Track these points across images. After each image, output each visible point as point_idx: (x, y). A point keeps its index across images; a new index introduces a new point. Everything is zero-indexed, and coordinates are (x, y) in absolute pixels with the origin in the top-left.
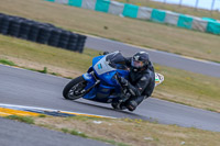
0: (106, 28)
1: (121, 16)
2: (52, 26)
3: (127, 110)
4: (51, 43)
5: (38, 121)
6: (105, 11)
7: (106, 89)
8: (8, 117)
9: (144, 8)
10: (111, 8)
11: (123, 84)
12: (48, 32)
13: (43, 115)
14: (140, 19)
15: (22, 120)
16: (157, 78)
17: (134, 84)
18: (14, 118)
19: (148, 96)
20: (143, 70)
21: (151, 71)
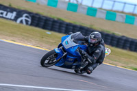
19: (100, 63)
20: (97, 45)
21: (102, 46)
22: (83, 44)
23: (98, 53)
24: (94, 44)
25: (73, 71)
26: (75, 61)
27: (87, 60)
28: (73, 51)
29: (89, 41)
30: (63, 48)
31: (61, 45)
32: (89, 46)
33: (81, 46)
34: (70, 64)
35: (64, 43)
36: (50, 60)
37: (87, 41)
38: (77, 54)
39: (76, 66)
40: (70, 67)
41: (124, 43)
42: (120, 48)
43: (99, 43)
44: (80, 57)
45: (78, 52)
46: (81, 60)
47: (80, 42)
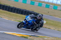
0: (48, 12)
1: (53, 9)
3: (36, 31)
5: (29, 38)
6: (48, 8)
7: (30, 25)
8: (21, 37)
9: (59, 7)
10: (50, 7)
11: (34, 24)
13: (31, 36)
14: (58, 10)
15: (25, 37)
16: (44, 22)
17: (38, 24)
18: (23, 37)
29: (37, 18)
32: (37, 20)
33: (34, 20)
34: (29, 27)
36: (21, 25)
38: (32, 23)
39: (32, 28)
40: (29, 28)
41: (14, 10)
42: (12, 12)
43: (41, 19)
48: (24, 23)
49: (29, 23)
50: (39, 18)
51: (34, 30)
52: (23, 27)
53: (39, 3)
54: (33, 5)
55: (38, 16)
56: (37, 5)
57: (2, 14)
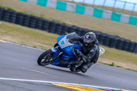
2: (118, 37)
4: (117, 47)
12: (115, 40)
19: (95, 62)
20: (91, 45)
21: (96, 46)
22: (78, 44)
23: (92, 53)
24: (89, 44)
25: (68, 69)
26: (70, 60)
27: (82, 59)
28: (68, 50)
29: (84, 41)
30: (59, 48)
31: (57, 45)
32: (84, 45)
33: (77, 46)
35: (59, 43)
36: (46, 59)
37: (82, 41)
38: (72, 53)
39: (72, 65)
43: (94, 43)
44: (75, 56)
45: (73, 51)
46: (76, 60)
47: (75, 42)
48: (53, 54)
49: (65, 53)
50: (88, 41)
51: (77, 69)
52: (51, 63)
53: (130, 18)
54: (116, 20)
55: (87, 37)
56: (127, 21)
57: (47, 42)
